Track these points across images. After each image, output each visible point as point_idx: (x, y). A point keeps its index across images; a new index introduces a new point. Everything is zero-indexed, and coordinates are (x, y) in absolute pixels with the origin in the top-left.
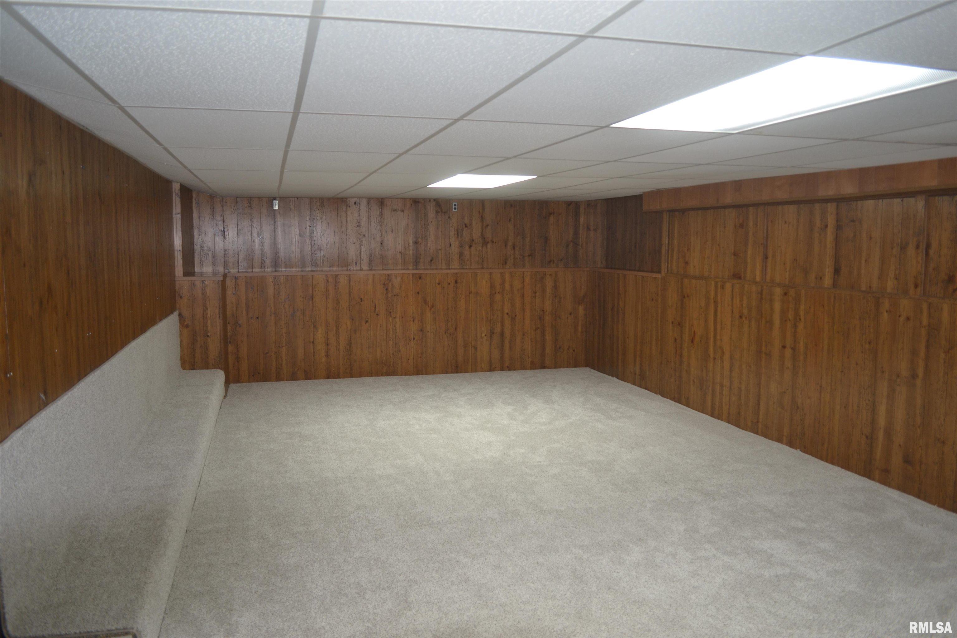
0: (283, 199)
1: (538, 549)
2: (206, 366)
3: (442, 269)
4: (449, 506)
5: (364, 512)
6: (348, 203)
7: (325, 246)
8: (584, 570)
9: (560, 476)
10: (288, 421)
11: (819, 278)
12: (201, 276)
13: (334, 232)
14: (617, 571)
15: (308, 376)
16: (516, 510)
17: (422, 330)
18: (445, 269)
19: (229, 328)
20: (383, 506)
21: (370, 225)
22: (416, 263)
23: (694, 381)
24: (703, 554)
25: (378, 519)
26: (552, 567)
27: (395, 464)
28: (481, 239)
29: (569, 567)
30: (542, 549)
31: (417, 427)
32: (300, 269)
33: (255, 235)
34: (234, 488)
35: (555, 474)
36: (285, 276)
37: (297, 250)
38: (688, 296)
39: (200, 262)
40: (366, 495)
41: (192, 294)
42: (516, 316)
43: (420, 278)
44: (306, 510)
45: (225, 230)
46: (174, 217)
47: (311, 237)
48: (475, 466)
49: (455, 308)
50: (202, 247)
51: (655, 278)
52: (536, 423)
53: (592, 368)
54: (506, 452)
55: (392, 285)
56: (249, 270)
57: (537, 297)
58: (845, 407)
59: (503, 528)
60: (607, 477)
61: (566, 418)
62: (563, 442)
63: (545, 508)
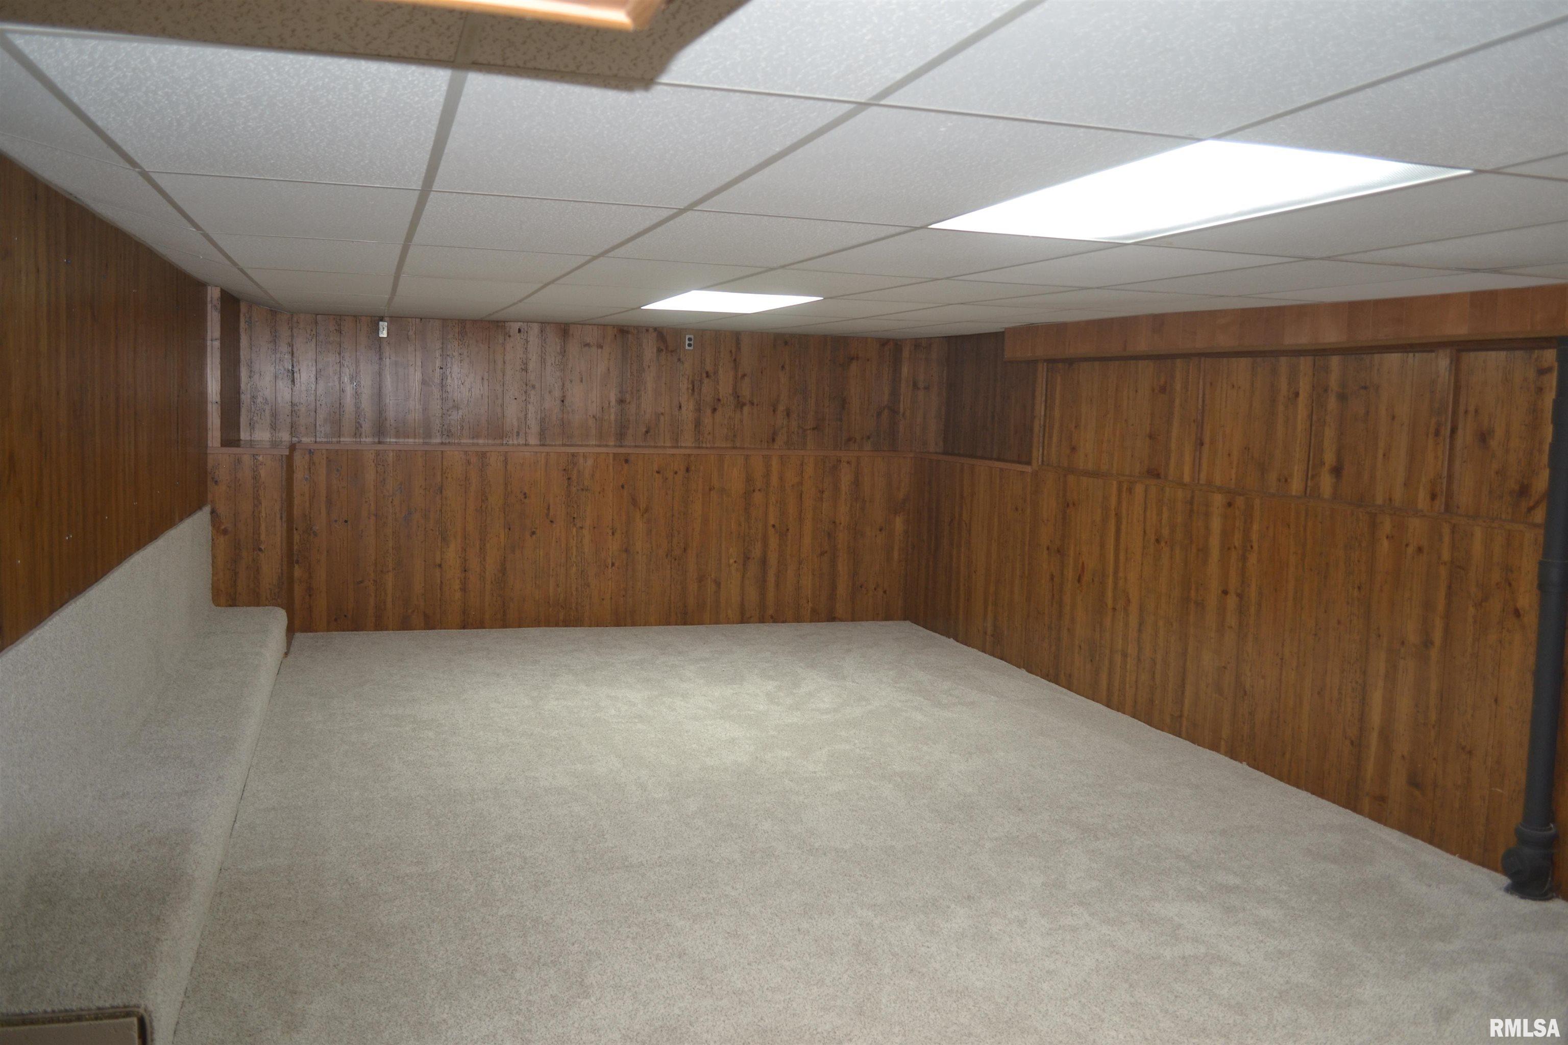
0: (397, 320)
1: (802, 908)
2: (256, 600)
3: (664, 447)
4: (659, 838)
5: (518, 846)
6: (508, 329)
7: (466, 402)
8: (874, 942)
9: (847, 796)
10: (394, 696)
11: (1284, 480)
12: (251, 446)
13: (483, 379)
14: (927, 944)
15: (431, 622)
16: (770, 848)
17: (626, 551)
18: (670, 447)
19: (296, 538)
20: (550, 837)
21: (543, 369)
22: (621, 435)
23: (1080, 647)
24: (1069, 921)
25: (541, 857)
26: (823, 936)
27: (573, 771)
28: (732, 398)
29: (850, 937)
30: (807, 909)
31: (613, 712)
32: (421, 441)
33: (346, 379)
34: (300, 804)
35: (839, 793)
36: (395, 452)
37: (417, 408)
38: (1074, 504)
39: (250, 424)
40: (521, 819)
41: (236, 478)
42: (788, 530)
43: (627, 461)
44: (421, 840)
45: (296, 369)
46: (208, 344)
47: (442, 386)
48: (707, 776)
49: (684, 514)
50: (254, 398)
51: (1022, 473)
52: (812, 710)
53: (915, 623)
54: (759, 756)
55: (579, 472)
56: (335, 440)
57: (824, 500)
58: (1319, 693)
59: (746, 875)
60: (924, 798)
61: (864, 703)
62: (856, 741)
63: (817, 845)
